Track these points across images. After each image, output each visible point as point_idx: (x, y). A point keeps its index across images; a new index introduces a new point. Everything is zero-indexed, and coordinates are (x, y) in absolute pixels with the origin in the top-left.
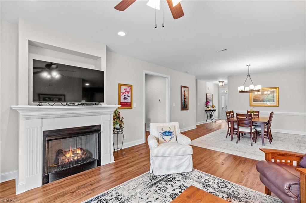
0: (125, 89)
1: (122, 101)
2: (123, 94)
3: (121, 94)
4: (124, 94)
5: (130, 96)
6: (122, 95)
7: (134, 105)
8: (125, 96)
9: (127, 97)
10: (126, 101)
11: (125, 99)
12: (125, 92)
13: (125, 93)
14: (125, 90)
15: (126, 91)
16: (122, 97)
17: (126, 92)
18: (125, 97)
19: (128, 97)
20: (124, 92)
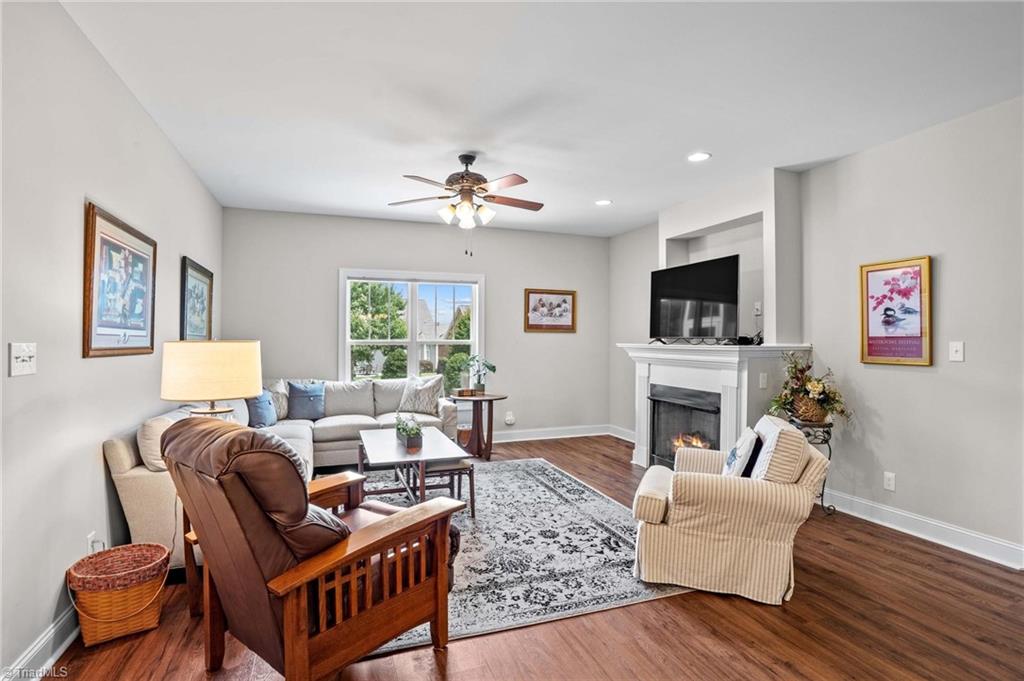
0: (887, 283)
1: (878, 330)
2: (879, 303)
3: (872, 303)
4: (887, 303)
5: (918, 310)
6: (875, 308)
7: (951, 349)
8: (887, 309)
9: (899, 314)
10: (892, 332)
11: (889, 321)
12: (889, 294)
13: (891, 299)
14: (889, 287)
15: (892, 291)
16: (876, 317)
17: (895, 295)
18: (888, 316)
19: (908, 311)
20: (885, 297)
